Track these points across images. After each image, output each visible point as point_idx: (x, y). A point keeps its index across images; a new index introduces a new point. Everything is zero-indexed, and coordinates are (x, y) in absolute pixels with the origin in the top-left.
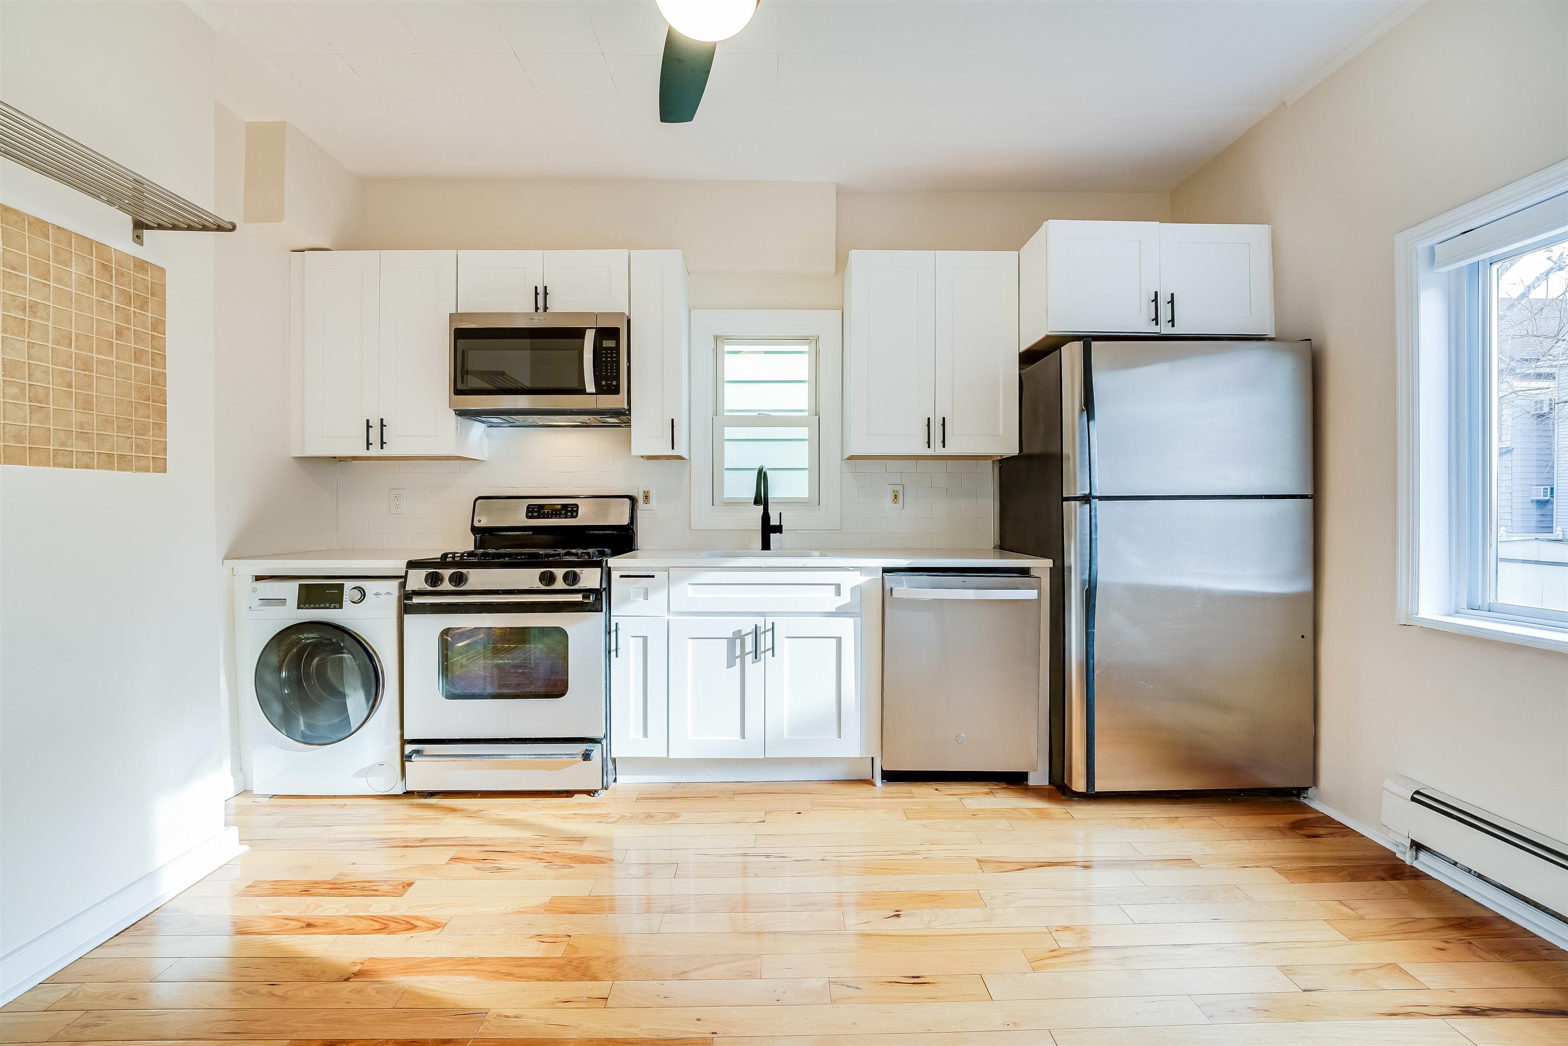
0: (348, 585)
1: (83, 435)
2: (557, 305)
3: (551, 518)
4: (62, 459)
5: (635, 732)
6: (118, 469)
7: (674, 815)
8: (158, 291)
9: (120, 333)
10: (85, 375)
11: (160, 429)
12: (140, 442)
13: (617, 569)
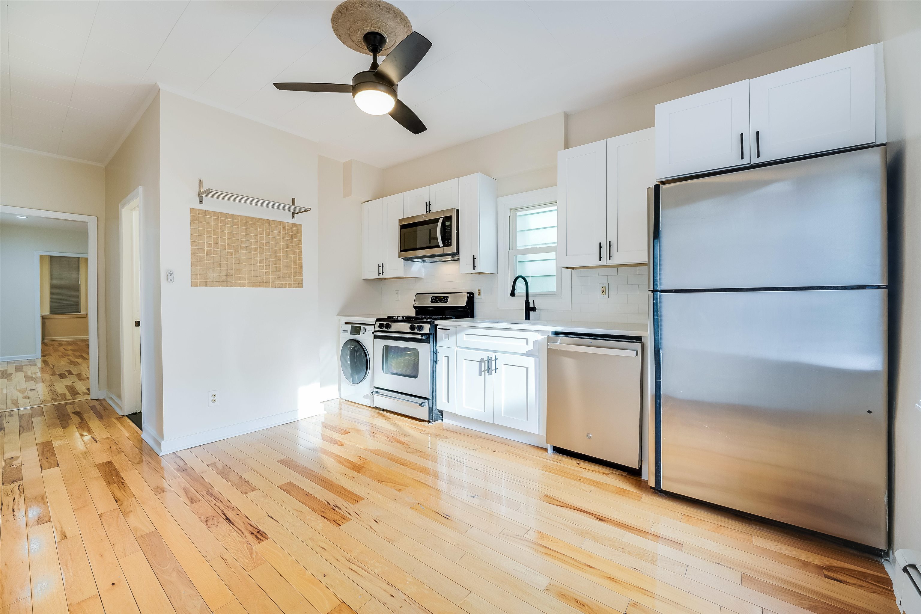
0: (362, 326)
1: (279, 278)
2: (434, 208)
3: (439, 302)
4: (273, 285)
5: (444, 400)
6: (288, 288)
7: (447, 438)
8: (300, 232)
9: (288, 247)
10: (279, 261)
11: (301, 274)
12: (294, 279)
13: (440, 325)
